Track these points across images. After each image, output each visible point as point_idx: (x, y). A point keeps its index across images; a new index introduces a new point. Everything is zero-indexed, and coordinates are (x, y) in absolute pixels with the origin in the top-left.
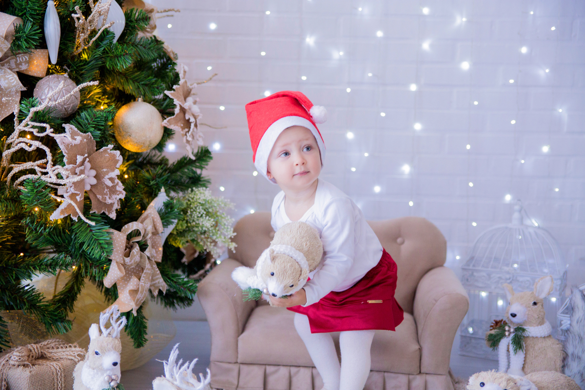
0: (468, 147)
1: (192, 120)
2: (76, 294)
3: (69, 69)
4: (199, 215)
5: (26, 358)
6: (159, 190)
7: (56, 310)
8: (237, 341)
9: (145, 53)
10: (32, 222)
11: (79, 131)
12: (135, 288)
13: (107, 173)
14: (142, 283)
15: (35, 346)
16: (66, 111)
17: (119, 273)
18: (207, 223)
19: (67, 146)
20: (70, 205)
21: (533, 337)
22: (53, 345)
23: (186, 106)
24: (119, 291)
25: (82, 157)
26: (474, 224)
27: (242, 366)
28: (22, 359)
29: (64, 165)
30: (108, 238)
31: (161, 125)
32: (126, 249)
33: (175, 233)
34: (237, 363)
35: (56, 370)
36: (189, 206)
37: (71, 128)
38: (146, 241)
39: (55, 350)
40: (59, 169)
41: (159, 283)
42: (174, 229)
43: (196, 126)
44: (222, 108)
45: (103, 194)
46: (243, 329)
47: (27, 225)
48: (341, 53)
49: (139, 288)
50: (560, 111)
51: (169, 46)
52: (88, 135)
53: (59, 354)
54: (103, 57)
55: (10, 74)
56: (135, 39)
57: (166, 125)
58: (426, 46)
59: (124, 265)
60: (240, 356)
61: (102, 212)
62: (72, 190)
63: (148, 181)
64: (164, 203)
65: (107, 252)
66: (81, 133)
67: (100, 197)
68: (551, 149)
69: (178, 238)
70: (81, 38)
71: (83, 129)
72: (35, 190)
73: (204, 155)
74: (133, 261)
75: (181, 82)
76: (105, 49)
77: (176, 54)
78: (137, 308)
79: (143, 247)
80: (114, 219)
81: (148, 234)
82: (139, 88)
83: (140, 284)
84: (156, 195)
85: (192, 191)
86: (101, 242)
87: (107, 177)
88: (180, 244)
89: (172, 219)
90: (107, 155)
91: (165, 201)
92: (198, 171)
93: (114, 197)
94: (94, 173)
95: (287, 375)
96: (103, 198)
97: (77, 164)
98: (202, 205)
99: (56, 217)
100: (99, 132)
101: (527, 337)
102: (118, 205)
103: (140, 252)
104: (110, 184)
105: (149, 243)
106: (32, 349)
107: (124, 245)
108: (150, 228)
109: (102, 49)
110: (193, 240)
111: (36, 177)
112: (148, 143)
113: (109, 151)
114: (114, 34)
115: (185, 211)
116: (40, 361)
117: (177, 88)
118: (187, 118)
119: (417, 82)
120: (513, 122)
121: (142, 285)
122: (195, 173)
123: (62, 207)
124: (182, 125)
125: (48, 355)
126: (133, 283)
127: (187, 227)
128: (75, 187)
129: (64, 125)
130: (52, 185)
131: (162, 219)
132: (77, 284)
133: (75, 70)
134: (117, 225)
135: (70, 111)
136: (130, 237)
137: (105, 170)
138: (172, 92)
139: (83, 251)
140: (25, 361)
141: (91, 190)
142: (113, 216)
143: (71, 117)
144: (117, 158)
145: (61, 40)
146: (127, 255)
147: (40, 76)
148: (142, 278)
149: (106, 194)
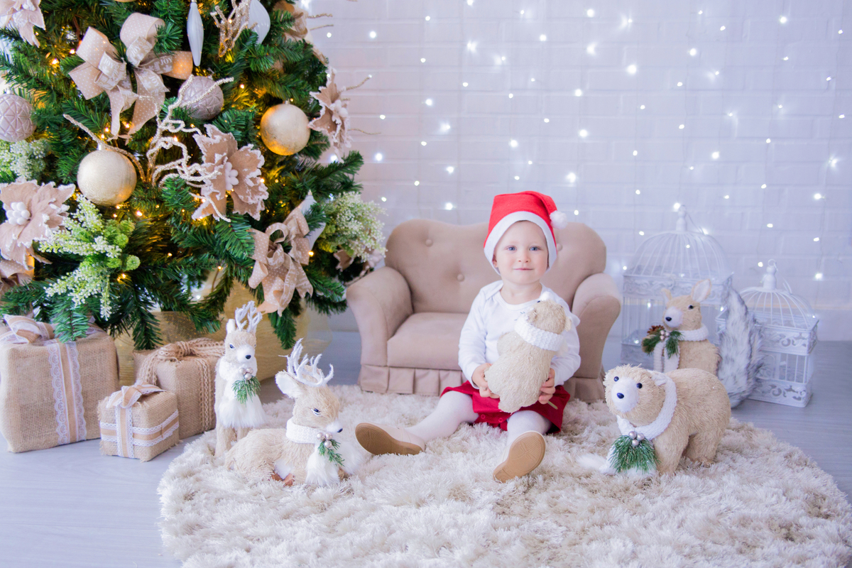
0: (635, 153)
1: (339, 121)
2: (226, 296)
3: (213, 70)
4: (348, 219)
5: (174, 354)
6: (306, 194)
7: (205, 310)
8: (386, 345)
9: (291, 55)
10: (177, 222)
11: (220, 132)
12: (279, 289)
13: (248, 173)
14: (286, 284)
15: (184, 343)
16: (209, 112)
17: (262, 273)
18: (355, 227)
19: (206, 145)
20: (210, 205)
21: (688, 341)
22: (201, 343)
23: (332, 107)
24: (265, 292)
25: (221, 156)
26: (642, 233)
27: (392, 370)
28: (169, 354)
29: (203, 162)
30: (249, 238)
31: (308, 127)
32: (269, 250)
33: (324, 237)
34: (386, 366)
35: (202, 365)
36: (338, 211)
37: (213, 129)
38: (290, 243)
39: (203, 348)
40: (196, 167)
41: (305, 285)
42: (322, 233)
43: (343, 126)
44: (383, 117)
45: (245, 194)
46: (394, 334)
47: (173, 225)
48: (504, 58)
49: (283, 289)
50: (731, 115)
51: (319, 49)
52: (230, 136)
53: (207, 352)
54: (247, 59)
55: (153, 75)
56: (281, 41)
57: (312, 127)
58: (591, 49)
59: (268, 266)
60: (389, 359)
61: (245, 213)
62: (212, 189)
63: (294, 184)
64: (311, 206)
65: (248, 251)
66: (223, 134)
67: (241, 197)
68: (721, 155)
69: (329, 243)
70: (223, 38)
71: (224, 129)
72: (175, 189)
73: (354, 160)
74: (276, 262)
75: (328, 83)
76: (248, 51)
77: (327, 58)
78: (283, 309)
79: (287, 249)
80: (258, 220)
81: (291, 236)
82: (286, 91)
83: (285, 284)
84: (303, 199)
85: (342, 195)
86: (242, 241)
87: (248, 177)
88: (329, 248)
89: (320, 221)
90: (247, 155)
91: (312, 204)
92: (350, 176)
93: (257, 197)
94: (235, 173)
95: (436, 379)
96: (245, 198)
97: (216, 162)
98: (352, 209)
99: (199, 216)
100: (240, 132)
101: (682, 341)
102: (262, 206)
103: (283, 253)
104: (251, 184)
105: (293, 244)
106: (181, 346)
107: (267, 246)
108: (293, 230)
109: (246, 50)
110: (344, 245)
111: (176, 175)
112: (293, 145)
113: (249, 150)
114: (257, 35)
115: (334, 215)
116: (189, 358)
117: (323, 90)
118: (333, 120)
119: (582, 87)
120: (682, 127)
121: (286, 286)
122: (346, 178)
123: (202, 207)
124: (328, 127)
125: (197, 352)
126: (278, 284)
127: (336, 231)
128: (214, 186)
129: (205, 126)
130: (193, 185)
131: (308, 222)
132: (226, 286)
133: (220, 72)
134: (262, 225)
135: (213, 113)
136: (273, 237)
137: (246, 170)
138: (318, 93)
139: (227, 251)
140: (172, 356)
141: (233, 191)
142: (257, 217)
143: (214, 118)
144: (258, 158)
145: (204, 42)
146: (270, 256)
147: (185, 77)
148: (286, 279)
149: (248, 195)
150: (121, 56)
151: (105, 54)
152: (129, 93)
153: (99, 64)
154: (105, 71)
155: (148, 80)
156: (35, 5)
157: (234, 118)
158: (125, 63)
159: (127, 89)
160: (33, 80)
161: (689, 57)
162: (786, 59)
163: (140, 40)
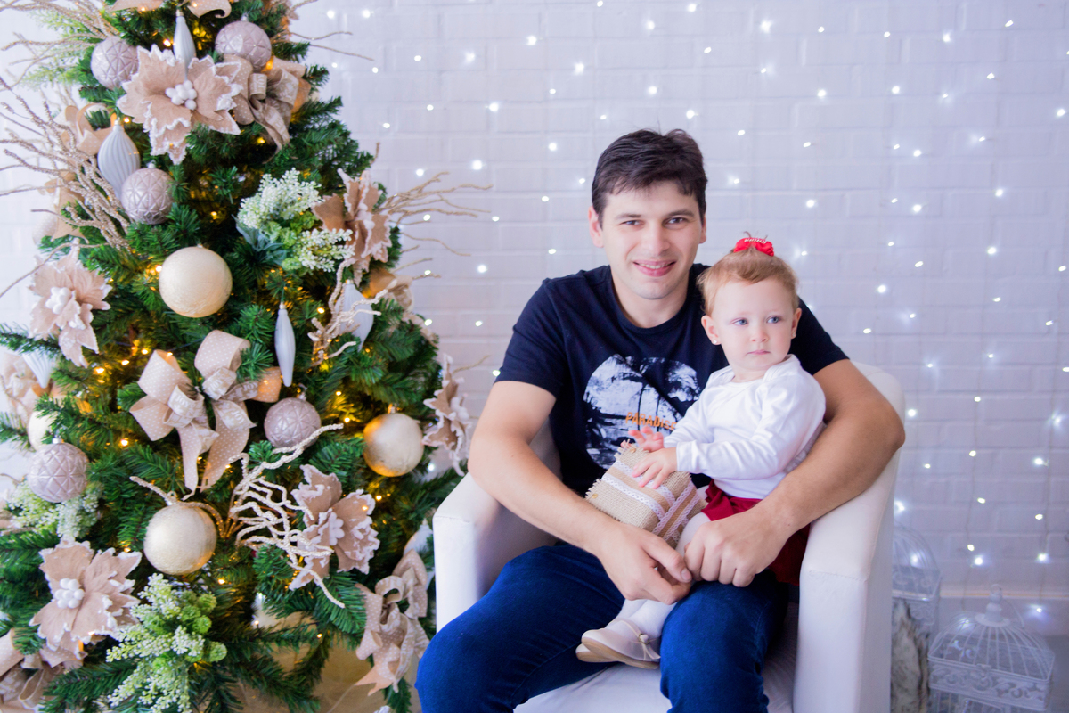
1: (459, 431)
2: (324, 659)
3: (306, 386)
6: (420, 523)
11: (321, 473)
12: (395, 658)
13: (356, 523)
14: (403, 651)
17: (374, 643)
19: (308, 502)
23: (451, 416)
24: (376, 662)
25: (326, 513)
29: (305, 527)
31: (421, 444)
32: (382, 614)
37: (311, 471)
38: (406, 600)
43: (464, 438)
45: (352, 549)
49: (399, 659)
52: (332, 478)
55: (237, 409)
56: (387, 334)
57: (427, 444)
59: (381, 633)
61: (352, 568)
63: (407, 514)
65: (359, 622)
66: (323, 476)
67: (348, 553)
71: (325, 469)
74: (391, 627)
75: (444, 383)
77: (437, 336)
78: (398, 681)
79: (403, 606)
80: (367, 572)
81: (408, 591)
82: (391, 394)
83: (401, 653)
84: (417, 531)
87: (357, 528)
90: (356, 502)
93: (365, 549)
94: (340, 523)
96: (352, 553)
97: (320, 522)
99: (295, 584)
100: (344, 473)
102: (371, 555)
103: (399, 614)
104: (360, 536)
105: (411, 600)
107: (380, 609)
108: (411, 582)
112: (407, 465)
113: (358, 497)
117: (439, 393)
118: (453, 430)
123: (303, 575)
124: (447, 439)
126: (393, 652)
129: (302, 467)
131: (425, 564)
133: (313, 387)
134: (370, 581)
135: (309, 445)
136: (386, 598)
137: (353, 520)
138: (434, 400)
141: (337, 545)
142: (365, 569)
144: (368, 504)
145: (296, 355)
146: (384, 620)
147: (272, 400)
148: (404, 645)
149: (356, 548)
150: (195, 384)
151: (177, 388)
152: (207, 431)
153: (169, 399)
154: (177, 409)
155: (231, 416)
156: (84, 322)
157: (337, 453)
158: (202, 398)
159: (205, 427)
160: (86, 422)
161: (877, 295)
162: (997, 300)
163: (222, 372)
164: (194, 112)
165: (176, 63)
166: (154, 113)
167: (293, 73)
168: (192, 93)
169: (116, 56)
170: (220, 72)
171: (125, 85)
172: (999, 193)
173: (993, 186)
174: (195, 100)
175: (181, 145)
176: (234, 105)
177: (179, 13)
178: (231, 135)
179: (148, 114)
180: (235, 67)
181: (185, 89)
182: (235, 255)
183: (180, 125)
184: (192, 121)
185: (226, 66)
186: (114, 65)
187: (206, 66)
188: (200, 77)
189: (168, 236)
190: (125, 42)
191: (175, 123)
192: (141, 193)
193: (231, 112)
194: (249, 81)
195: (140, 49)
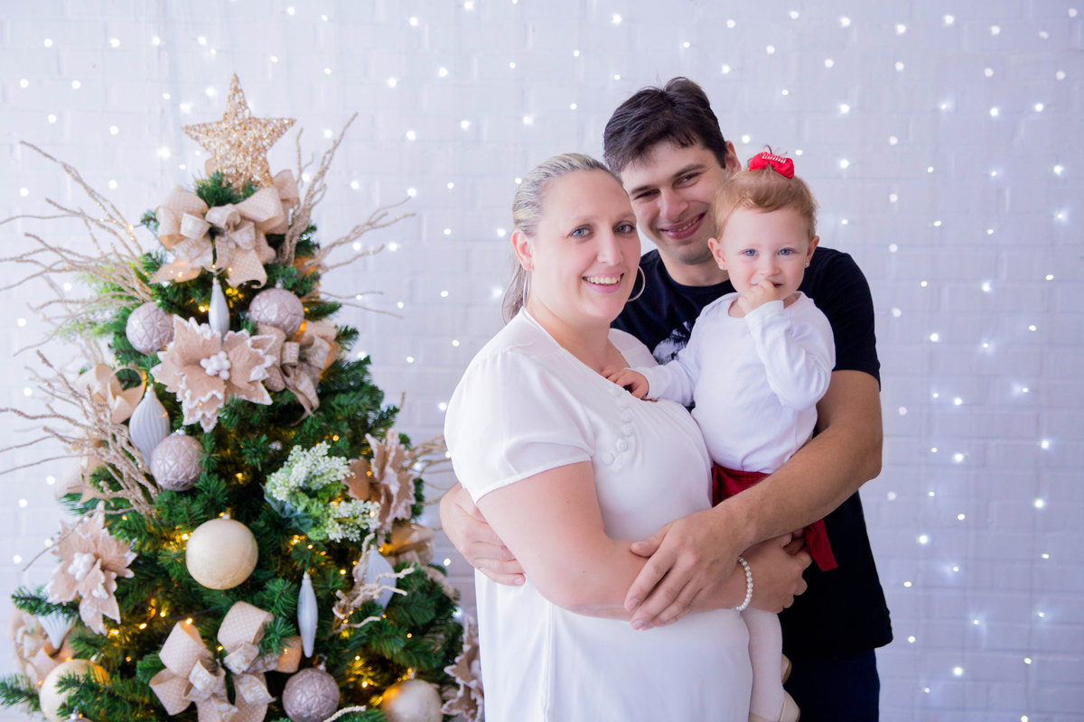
23: (472, 684)
31: (440, 713)
50: (976, 622)
55: (257, 684)
57: (446, 712)
68: (966, 671)
75: (465, 646)
77: (458, 592)
82: (411, 658)
117: (459, 660)
118: (472, 698)
124: (466, 707)
133: (333, 656)
138: (454, 666)
147: (292, 671)
150: (216, 657)
151: (199, 662)
152: (226, 706)
153: (190, 673)
154: (198, 685)
155: (252, 692)
156: (108, 591)
158: (223, 673)
159: (224, 701)
160: (105, 696)
161: (919, 546)
162: (1046, 556)
163: (245, 648)
164: (228, 382)
165: (213, 337)
166: (189, 385)
167: (324, 338)
168: (226, 364)
169: (153, 324)
170: (256, 345)
171: (160, 355)
172: (1045, 444)
173: (1038, 436)
174: (229, 370)
175: (214, 415)
176: (267, 376)
177: (215, 281)
178: (263, 405)
179: (182, 386)
180: (270, 340)
181: (220, 361)
182: (262, 524)
183: (214, 397)
184: (226, 393)
185: (260, 339)
186: (150, 333)
187: (242, 340)
188: (235, 349)
189: (196, 508)
190: (161, 310)
191: (209, 395)
192: (171, 463)
193: (263, 382)
194: (282, 349)
195: (176, 318)
